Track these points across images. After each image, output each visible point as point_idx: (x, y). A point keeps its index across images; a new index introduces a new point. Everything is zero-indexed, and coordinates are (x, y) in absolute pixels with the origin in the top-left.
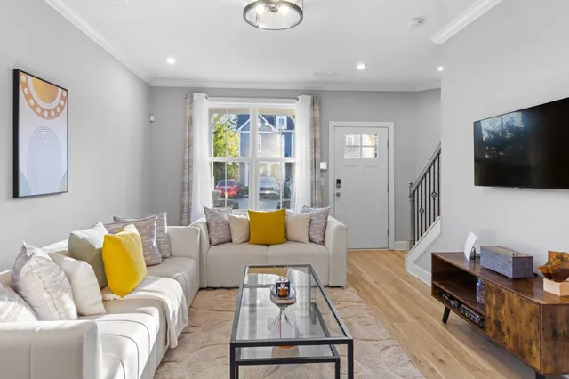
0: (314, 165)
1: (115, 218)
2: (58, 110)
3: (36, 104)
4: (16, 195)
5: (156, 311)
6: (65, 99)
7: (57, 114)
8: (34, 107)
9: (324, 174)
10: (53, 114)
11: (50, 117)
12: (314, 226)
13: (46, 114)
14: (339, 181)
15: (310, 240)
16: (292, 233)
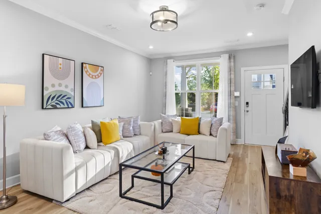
0: (230, 94)
1: (119, 117)
2: (99, 75)
3: (90, 74)
4: (82, 107)
5: (113, 152)
6: (103, 70)
7: (99, 77)
8: (89, 75)
9: (238, 99)
10: (97, 77)
11: (96, 78)
12: (213, 127)
13: (94, 77)
14: (247, 103)
15: (211, 135)
16: (202, 130)
